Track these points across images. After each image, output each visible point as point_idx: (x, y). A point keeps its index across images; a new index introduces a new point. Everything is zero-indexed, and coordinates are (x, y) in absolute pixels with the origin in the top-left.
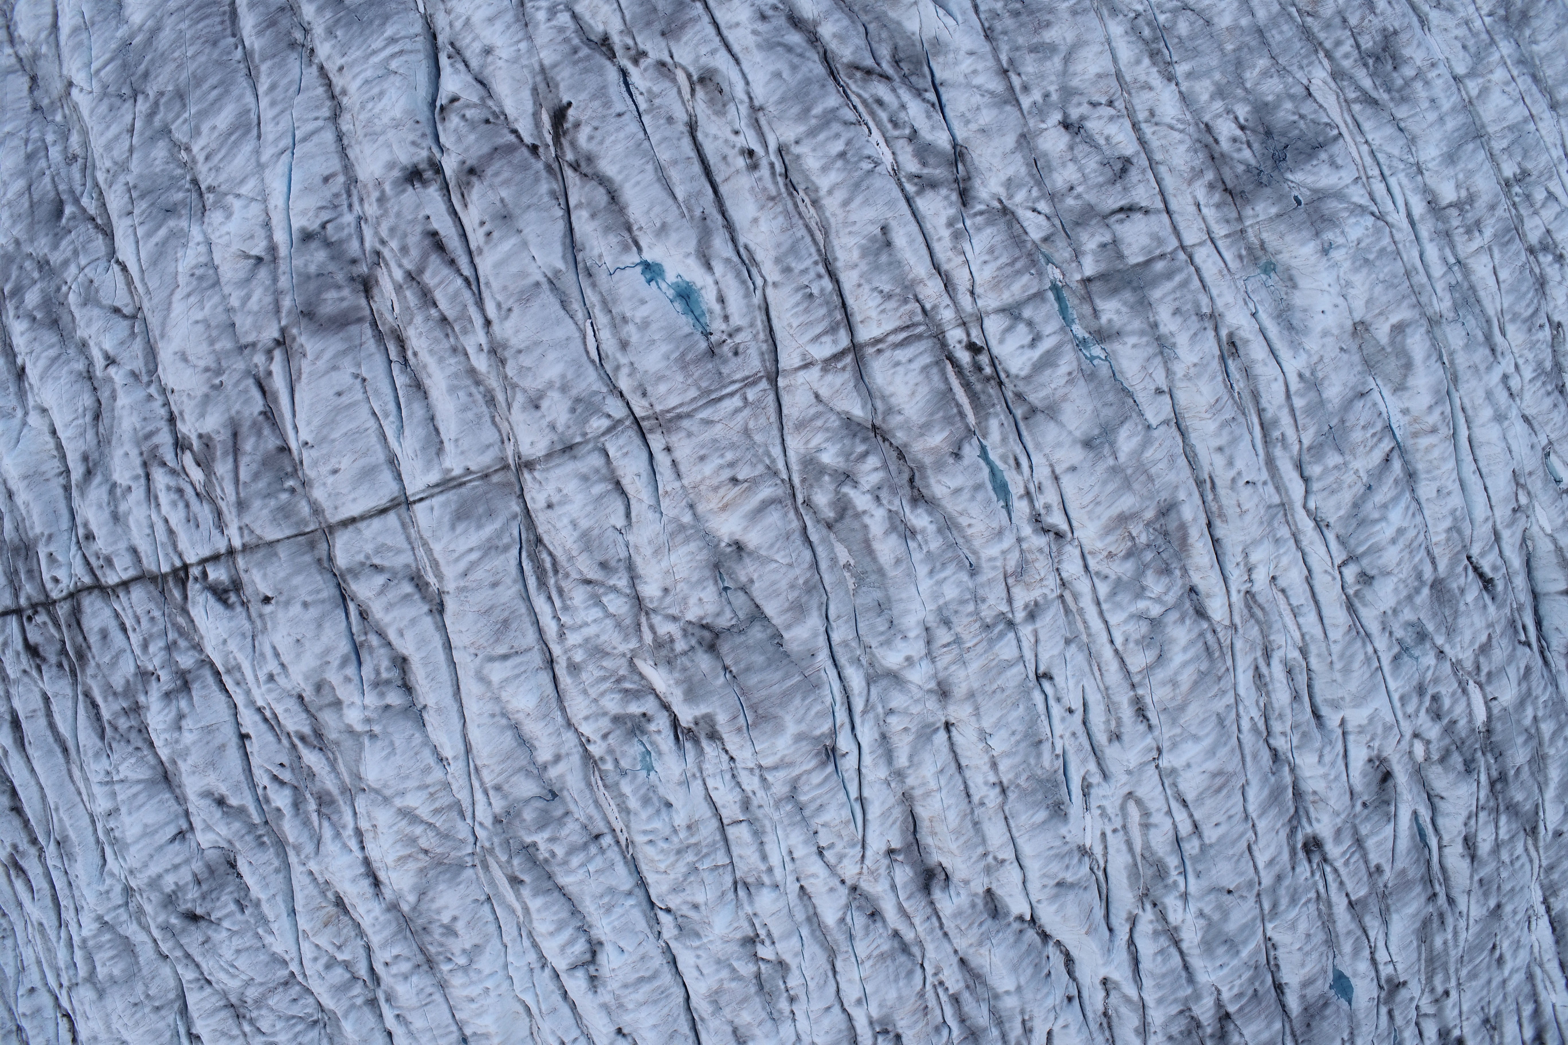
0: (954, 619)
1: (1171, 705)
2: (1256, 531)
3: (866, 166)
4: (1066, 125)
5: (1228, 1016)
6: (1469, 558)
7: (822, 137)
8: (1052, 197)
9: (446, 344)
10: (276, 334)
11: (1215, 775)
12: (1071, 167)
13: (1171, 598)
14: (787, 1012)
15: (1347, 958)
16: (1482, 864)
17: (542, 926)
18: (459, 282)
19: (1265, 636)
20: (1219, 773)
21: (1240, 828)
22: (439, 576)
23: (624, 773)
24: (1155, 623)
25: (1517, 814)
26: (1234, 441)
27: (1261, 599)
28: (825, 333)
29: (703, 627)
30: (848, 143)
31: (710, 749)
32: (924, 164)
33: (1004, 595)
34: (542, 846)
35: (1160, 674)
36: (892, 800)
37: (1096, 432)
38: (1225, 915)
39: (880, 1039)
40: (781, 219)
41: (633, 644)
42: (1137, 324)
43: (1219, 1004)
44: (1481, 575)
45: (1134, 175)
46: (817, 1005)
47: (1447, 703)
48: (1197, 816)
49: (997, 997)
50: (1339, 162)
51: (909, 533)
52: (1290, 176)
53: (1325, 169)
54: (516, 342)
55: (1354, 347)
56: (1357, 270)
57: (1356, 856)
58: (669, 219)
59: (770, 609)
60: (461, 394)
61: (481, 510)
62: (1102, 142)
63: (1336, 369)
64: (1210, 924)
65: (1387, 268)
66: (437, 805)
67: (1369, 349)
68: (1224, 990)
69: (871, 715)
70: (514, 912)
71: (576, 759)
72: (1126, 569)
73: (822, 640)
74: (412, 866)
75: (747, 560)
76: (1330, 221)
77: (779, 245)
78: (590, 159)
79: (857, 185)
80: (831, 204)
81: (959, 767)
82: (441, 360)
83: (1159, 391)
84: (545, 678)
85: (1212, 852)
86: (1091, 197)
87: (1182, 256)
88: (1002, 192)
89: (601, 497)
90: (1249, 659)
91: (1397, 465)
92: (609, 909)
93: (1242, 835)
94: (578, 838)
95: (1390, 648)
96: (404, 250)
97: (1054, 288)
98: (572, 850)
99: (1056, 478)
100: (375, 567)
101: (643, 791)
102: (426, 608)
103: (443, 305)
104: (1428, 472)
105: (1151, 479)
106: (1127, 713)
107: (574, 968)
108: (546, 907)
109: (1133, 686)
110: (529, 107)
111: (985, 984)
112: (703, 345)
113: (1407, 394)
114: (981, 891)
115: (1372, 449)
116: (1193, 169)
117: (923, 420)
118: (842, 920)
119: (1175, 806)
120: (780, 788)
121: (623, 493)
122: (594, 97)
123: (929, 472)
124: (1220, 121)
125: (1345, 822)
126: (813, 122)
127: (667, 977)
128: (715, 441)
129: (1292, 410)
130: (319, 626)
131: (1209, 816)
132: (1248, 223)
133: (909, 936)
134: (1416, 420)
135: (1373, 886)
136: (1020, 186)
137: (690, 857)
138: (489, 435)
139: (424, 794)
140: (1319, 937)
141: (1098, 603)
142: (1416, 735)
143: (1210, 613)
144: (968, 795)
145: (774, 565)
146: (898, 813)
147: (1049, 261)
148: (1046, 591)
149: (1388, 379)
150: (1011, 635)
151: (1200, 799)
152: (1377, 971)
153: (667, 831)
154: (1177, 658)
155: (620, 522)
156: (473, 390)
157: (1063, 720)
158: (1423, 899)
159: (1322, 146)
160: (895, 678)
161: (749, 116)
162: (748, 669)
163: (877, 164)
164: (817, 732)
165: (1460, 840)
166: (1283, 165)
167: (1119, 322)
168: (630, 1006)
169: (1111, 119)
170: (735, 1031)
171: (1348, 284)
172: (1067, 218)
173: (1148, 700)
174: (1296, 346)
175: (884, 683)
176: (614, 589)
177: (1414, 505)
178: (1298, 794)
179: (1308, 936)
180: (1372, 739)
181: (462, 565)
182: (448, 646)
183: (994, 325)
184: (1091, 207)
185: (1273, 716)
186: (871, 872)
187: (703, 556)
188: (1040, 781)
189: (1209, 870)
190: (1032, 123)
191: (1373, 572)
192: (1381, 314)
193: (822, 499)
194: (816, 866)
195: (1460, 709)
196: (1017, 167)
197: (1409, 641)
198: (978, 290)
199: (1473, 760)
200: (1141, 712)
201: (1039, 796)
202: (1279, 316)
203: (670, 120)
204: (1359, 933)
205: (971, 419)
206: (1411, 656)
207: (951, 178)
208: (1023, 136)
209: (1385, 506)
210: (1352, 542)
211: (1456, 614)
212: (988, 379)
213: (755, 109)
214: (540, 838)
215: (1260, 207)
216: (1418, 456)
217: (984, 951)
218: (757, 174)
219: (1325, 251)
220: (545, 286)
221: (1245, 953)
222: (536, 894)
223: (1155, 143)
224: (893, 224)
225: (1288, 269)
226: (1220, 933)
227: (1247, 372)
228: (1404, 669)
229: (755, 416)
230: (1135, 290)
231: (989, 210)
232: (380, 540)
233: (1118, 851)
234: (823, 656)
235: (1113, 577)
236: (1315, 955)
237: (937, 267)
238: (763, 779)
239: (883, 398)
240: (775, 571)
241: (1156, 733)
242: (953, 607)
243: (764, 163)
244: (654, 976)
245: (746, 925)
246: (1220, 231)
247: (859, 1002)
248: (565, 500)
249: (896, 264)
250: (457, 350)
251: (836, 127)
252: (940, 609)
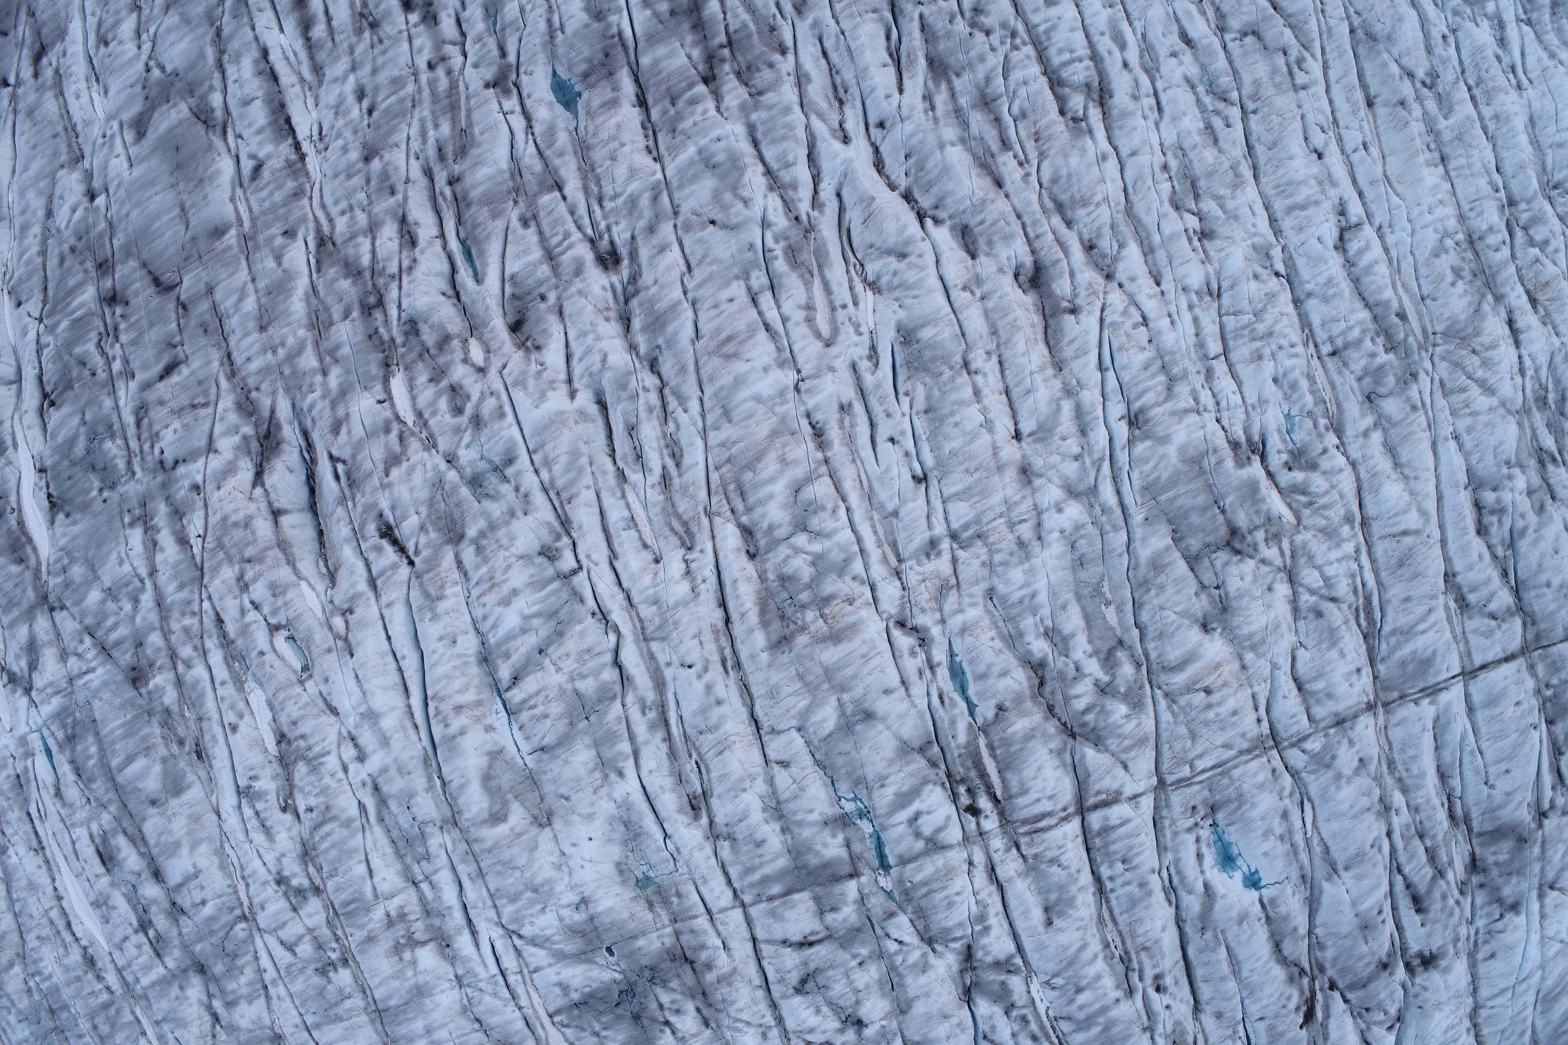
0: (1014, 547)
1: (787, 438)
2: (684, 616)
3: (1059, 981)
4: (860, 1024)
5: (706, 81)
6: (411, 563)
7: (1096, 1006)
8: (881, 955)
9: (1423, 815)
10: (1546, 822)
11: (735, 355)
12: (860, 985)
13: (783, 551)
14: (1169, 154)
15: (562, 125)
16: (392, 212)
17: (1383, 269)
18: (1407, 870)
19: (670, 499)
20: (728, 357)
21: (702, 293)
22: (1447, 608)
23: (1310, 414)
24: (801, 526)
25: (347, 265)
26: (703, 711)
27: (675, 540)
28: (1114, 828)
29: (1238, 552)
30: (1071, 1001)
31: (1239, 433)
32: (1003, 983)
33: (960, 568)
34: (1381, 349)
35: (799, 472)
36: (1075, 365)
37: (859, 728)
38: (716, 196)
39: (1081, 114)
40: (1141, 931)
41: (1299, 539)
42: (806, 833)
43: (717, 96)
44: (395, 542)
45: (794, 978)
46: (1144, 159)
47: (443, 404)
48: (754, 312)
49: (963, 141)
50: (557, 990)
51: (1051, 634)
52: (618, 976)
53: (576, 983)
54: (1371, 818)
55: (550, 800)
56: (548, 881)
57: (554, 241)
58: (1235, 928)
59: (1182, 567)
60: (1416, 771)
61: (1410, 667)
62: (825, 1009)
63: (578, 780)
64: (734, 189)
65: (512, 881)
66: (1463, 396)
67: (532, 797)
68: (713, 112)
69: (1096, 456)
70: (1403, 285)
71: (1350, 432)
72: (830, 586)
73: (1138, 533)
74: (1485, 339)
75: (1200, 615)
76: (573, 931)
77: (1147, 907)
78: (1291, 979)
79: (1071, 963)
80: (1095, 946)
81: (1007, 393)
82: (1428, 801)
83: (784, 764)
84: (1371, 510)
85: (736, 270)
86: (842, 956)
87: (747, 898)
88: (932, 959)
89: (1318, 677)
90: (689, 477)
91: (504, 673)
92: (1329, 281)
93: (700, 285)
94: (1352, 355)
95: (518, 473)
96: (1444, 897)
97: (885, 866)
98: (1358, 342)
99: (903, 682)
100: (1494, 617)
101: (1296, 396)
102: (1459, 579)
103: (1421, 850)
104: (466, 664)
105: (801, 677)
106: (834, 433)
107: (1358, 226)
108: (1380, 290)
109: (826, 461)
110: (1332, 1024)
111: (975, 157)
112: (1220, 816)
113: (488, 747)
114: (982, 258)
115: (537, 693)
116: (730, 984)
117: (1031, 744)
118: (1121, 246)
119: (778, 326)
120: (1182, 389)
121: (1295, 680)
122: (1282, 1034)
123: (1028, 693)
124: (694, 1030)
125: (569, 282)
126: (1101, 1020)
127: (1279, 205)
128: (1222, 729)
129: (632, 738)
130: (1540, 565)
131: (741, 311)
132: (669, 930)
133: (1056, 220)
134: (478, 719)
135: (532, 203)
136: (914, 965)
137: (1261, 328)
138: (1396, 734)
139: (1475, 407)
140: (598, 155)
141: (862, 551)
142: (482, 370)
143: (737, 532)
144: (1000, 363)
145: (1178, 609)
146: (1068, 352)
147: (889, 894)
148: (918, 569)
149: (510, 765)
150: (955, 525)
151: (752, 333)
152: (522, 104)
153: (1280, 356)
154: (780, 488)
155: (1301, 653)
156: (1404, 774)
157: (903, 433)
158: (468, 181)
159: (576, 1005)
160: (1072, 492)
161: (1155, 1022)
162: (1205, 510)
163: (1047, 983)
164: (1148, 443)
165: (422, 242)
166: (623, 987)
167: (826, 835)
168: (1313, 182)
169: (811, 1031)
170: (1216, 141)
171: (559, 867)
172: (868, 934)
173: (811, 445)
174: (626, 805)
175: (1082, 487)
176: (1312, 592)
177: (484, 627)
178: (626, 321)
179: (613, 158)
180: (539, 373)
181: (1432, 619)
182: (1443, 542)
183: (954, 834)
184: (842, 946)
185: (658, 411)
186: (1095, 293)
187: (1237, 620)
188: (926, 370)
189: (739, 251)
190: (894, 1025)
191: (540, 559)
192: (519, 835)
193: (1127, 670)
194: (1151, 306)
195: (426, 395)
196: (914, 984)
197: (493, 480)
198: (965, 867)
199: (406, 334)
200: (818, 433)
201: (927, 354)
202: (637, 835)
203: (1219, 1015)
204: (548, 153)
205: (982, 742)
206: (490, 462)
207: (980, 972)
208: (903, 1012)
209: (524, 631)
210: (565, 595)
211: (431, 502)
212: (962, 781)
213: (1150, 1029)
214: (1384, 358)
215: (656, 945)
216: (476, 681)
217: (980, 194)
218: (1157, 971)
219: (584, 901)
220: (1340, 867)
221: (691, 151)
222: (1386, 304)
223: (763, 1007)
224: (1041, 929)
225: (624, 882)
226: (722, 177)
227: (680, 779)
228: (500, 447)
229: (1184, 751)
230: (805, 866)
231: (946, 942)
232: (1489, 642)
233: (840, 284)
234: (1138, 518)
235: (848, 579)
236: (604, 135)
237: (1001, 888)
238: (1196, 400)
239: (1064, 765)
240: (1178, 604)
241: (802, 409)
242: (1015, 560)
243: (1149, 981)
244: (1290, 209)
245: (1212, 253)
246: (702, 922)
247: (1104, 157)
248: (1347, 676)
249: (1042, 892)
250: (1414, 809)
251: (1081, 1015)
252: (1028, 558)
